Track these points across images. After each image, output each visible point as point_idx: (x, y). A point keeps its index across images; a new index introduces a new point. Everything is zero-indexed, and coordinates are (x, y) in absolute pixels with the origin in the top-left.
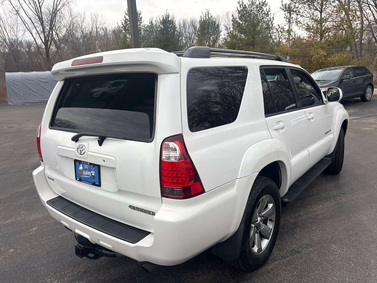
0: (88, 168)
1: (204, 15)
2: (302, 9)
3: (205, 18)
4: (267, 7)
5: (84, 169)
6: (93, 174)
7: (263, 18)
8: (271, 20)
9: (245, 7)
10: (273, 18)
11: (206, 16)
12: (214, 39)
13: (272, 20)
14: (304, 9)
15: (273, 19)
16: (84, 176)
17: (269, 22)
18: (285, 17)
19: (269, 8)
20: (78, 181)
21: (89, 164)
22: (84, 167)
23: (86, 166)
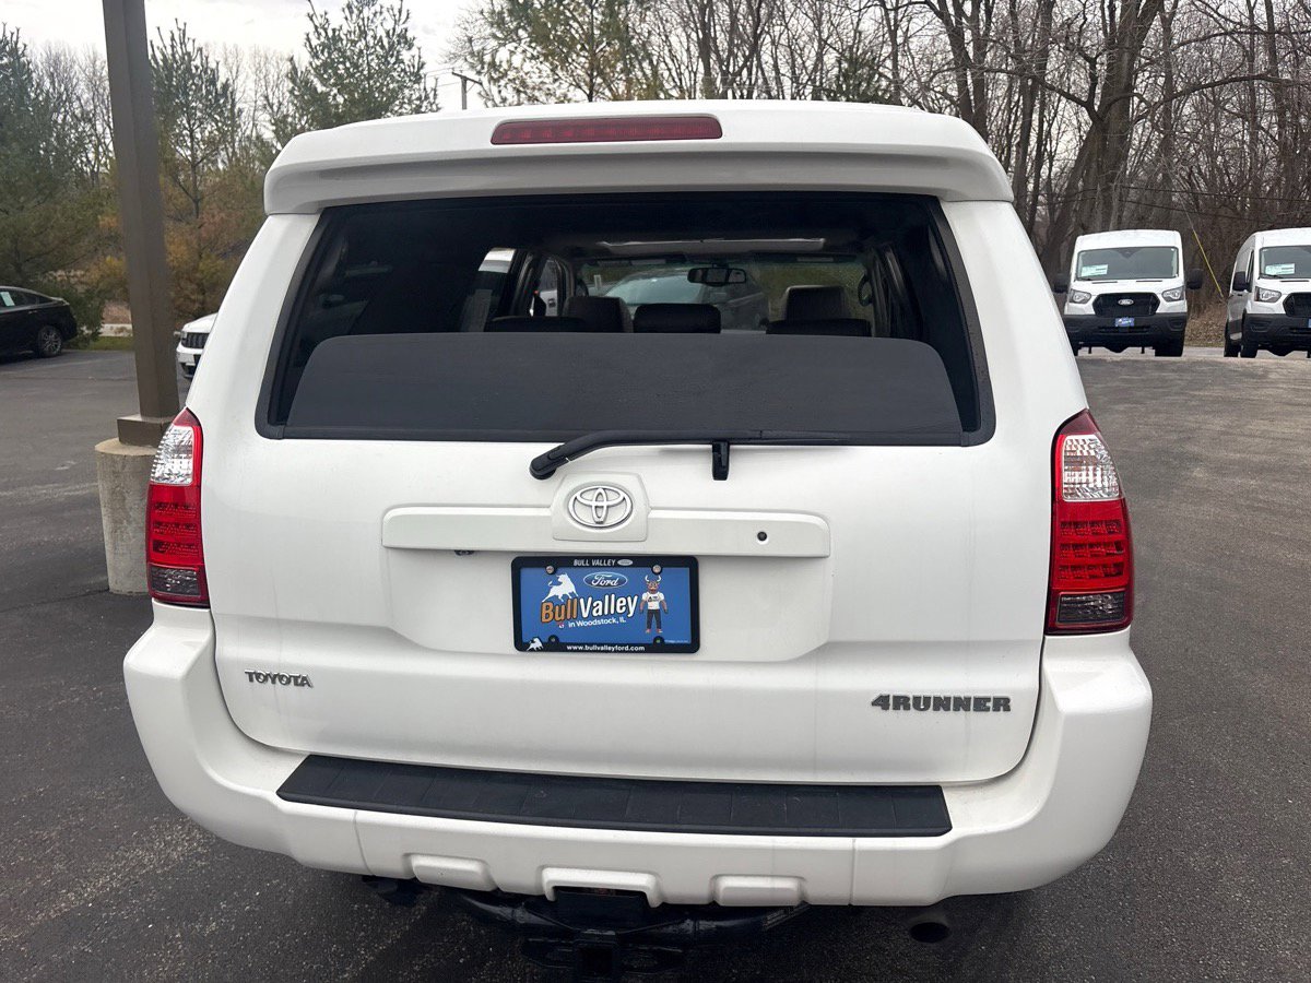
1: (168, 42)
2: (532, 75)
3: (169, 51)
4: (414, 51)
6: (654, 606)
7: (401, 88)
8: (427, 97)
9: (336, 39)
10: (435, 90)
11: (173, 47)
12: (214, 138)
13: (431, 96)
14: (540, 77)
15: (435, 95)
16: (580, 624)
17: (422, 102)
18: (480, 94)
19: (420, 57)
20: (538, 650)
21: (631, 563)
22: (589, 581)
23: (602, 577)
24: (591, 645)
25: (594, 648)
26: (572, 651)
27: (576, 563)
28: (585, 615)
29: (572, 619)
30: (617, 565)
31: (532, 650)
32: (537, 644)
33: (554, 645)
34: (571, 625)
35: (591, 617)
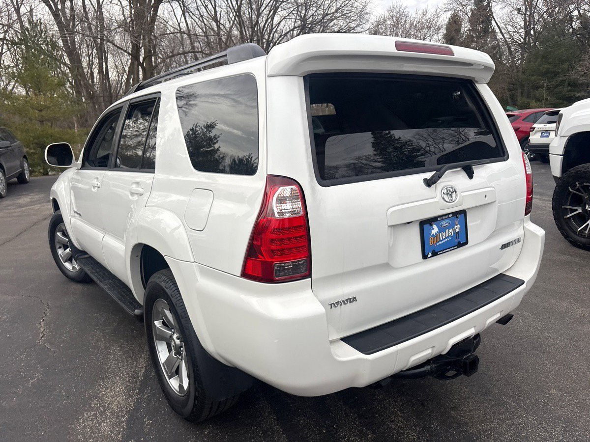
0: (449, 224)
5: (442, 230)
6: (457, 230)
16: (440, 243)
20: (431, 257)
21: (452, 215)
22: (441, 226)
23: (445, 223)
24: (444, 250)
25: (445, 251)
26: (440, 254)
27: (439, 219)
28: (441, 239)
29: (439, 242)
30: (449, 217)
31: (429, 258)
32: (430, 255)
33: (435, 254)
34: (438, 244)
35: (443, 239)
